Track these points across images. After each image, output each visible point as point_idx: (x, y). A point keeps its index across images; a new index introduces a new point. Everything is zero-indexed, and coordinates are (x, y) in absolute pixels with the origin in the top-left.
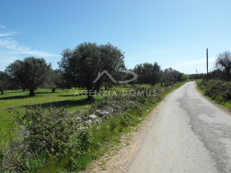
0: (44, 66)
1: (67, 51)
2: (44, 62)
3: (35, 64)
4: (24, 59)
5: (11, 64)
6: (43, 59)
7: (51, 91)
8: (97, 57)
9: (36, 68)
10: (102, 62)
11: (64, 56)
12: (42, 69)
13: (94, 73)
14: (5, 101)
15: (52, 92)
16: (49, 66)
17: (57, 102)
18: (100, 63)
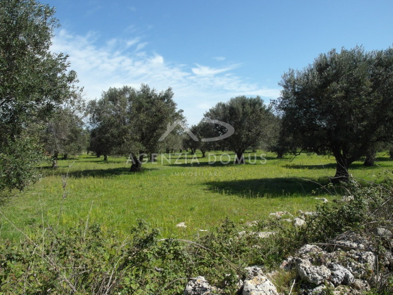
0: (260, 112)
1: (292, 75)
2: (260, 104)
3: (244, 107)
4: (229, 100)
5: (210, 110)
6: (258, 97)
7: (276, 156)
8: (360, 81)
9: (245, 114)
10: (373, 92)
11: (285, 87)
12: (256, 116)
13: (350, 120)
14: (196, 168)
15: (277, 158)
16: (268, 110)
17: (271, 179)
18: (369, 94)
